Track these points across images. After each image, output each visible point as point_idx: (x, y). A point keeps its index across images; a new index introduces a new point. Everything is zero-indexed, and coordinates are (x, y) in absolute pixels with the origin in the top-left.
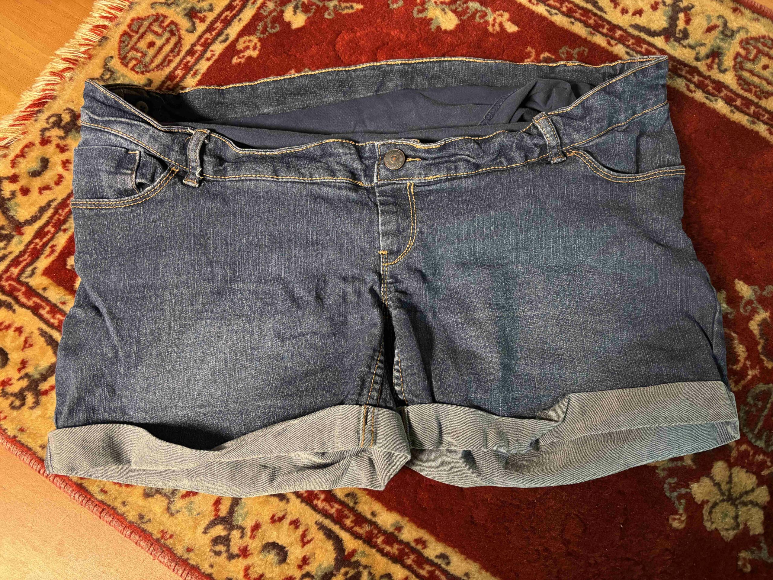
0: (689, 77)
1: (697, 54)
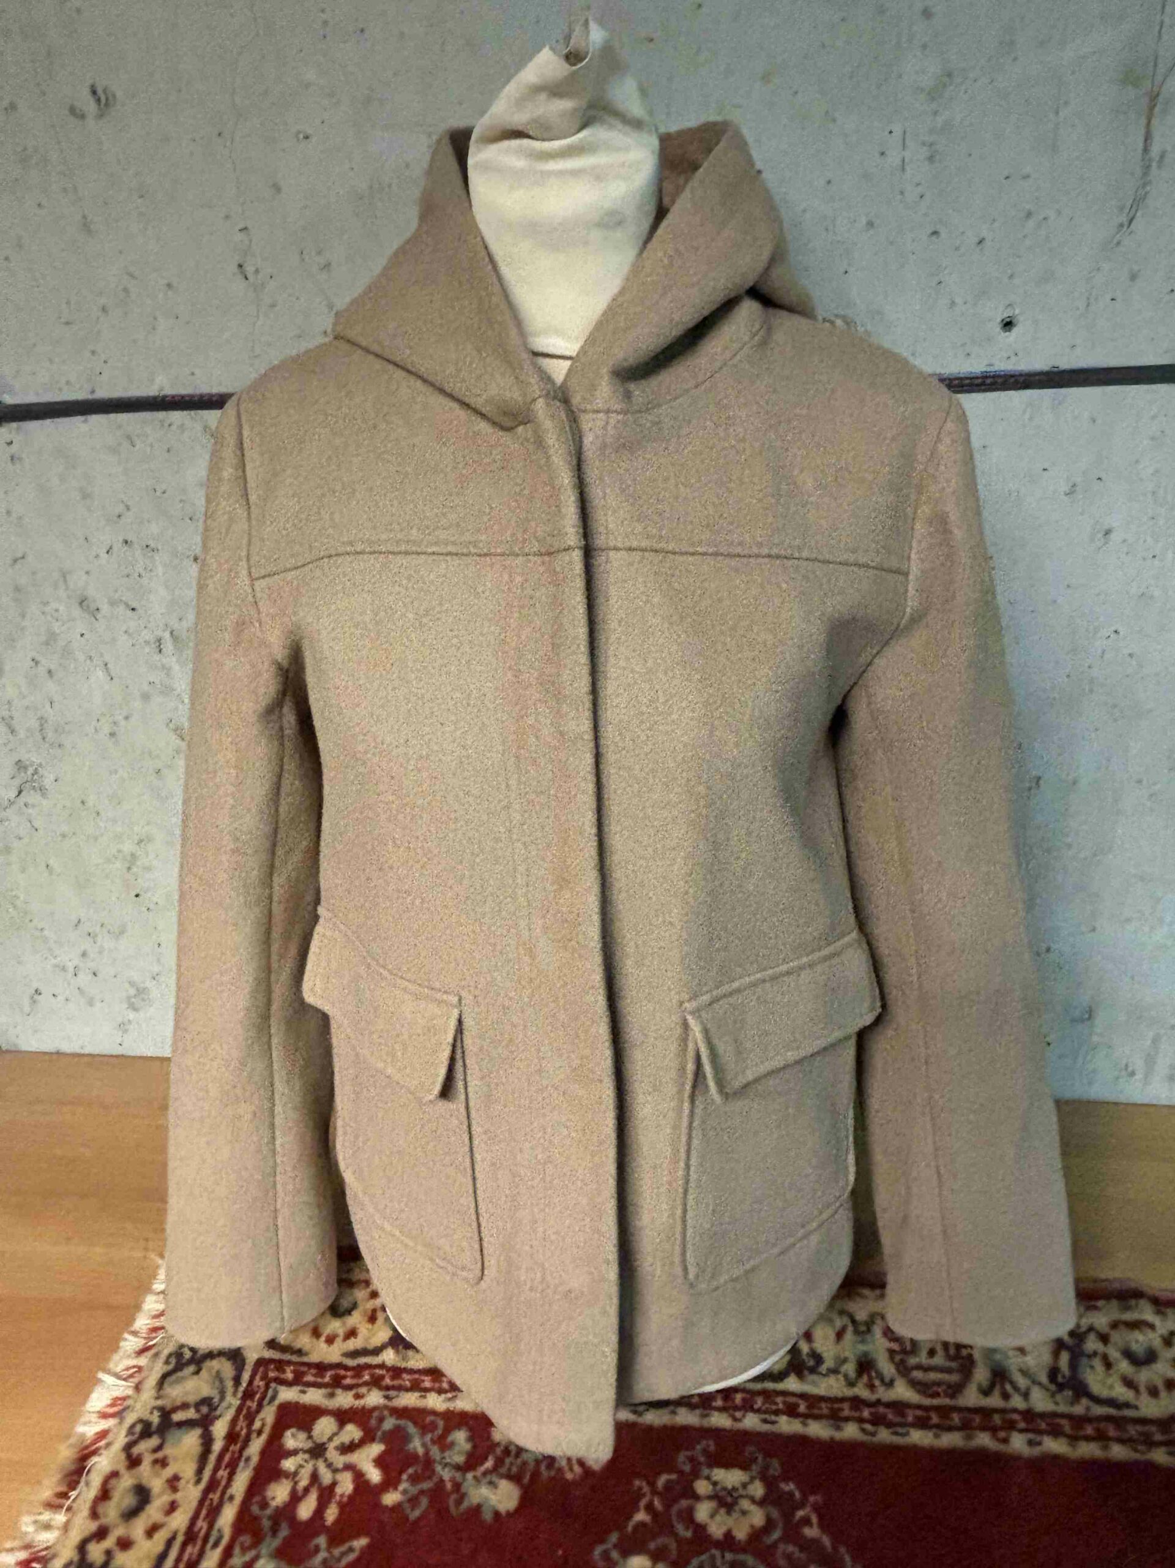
0: (857, 1414)
1: (846, 1376)
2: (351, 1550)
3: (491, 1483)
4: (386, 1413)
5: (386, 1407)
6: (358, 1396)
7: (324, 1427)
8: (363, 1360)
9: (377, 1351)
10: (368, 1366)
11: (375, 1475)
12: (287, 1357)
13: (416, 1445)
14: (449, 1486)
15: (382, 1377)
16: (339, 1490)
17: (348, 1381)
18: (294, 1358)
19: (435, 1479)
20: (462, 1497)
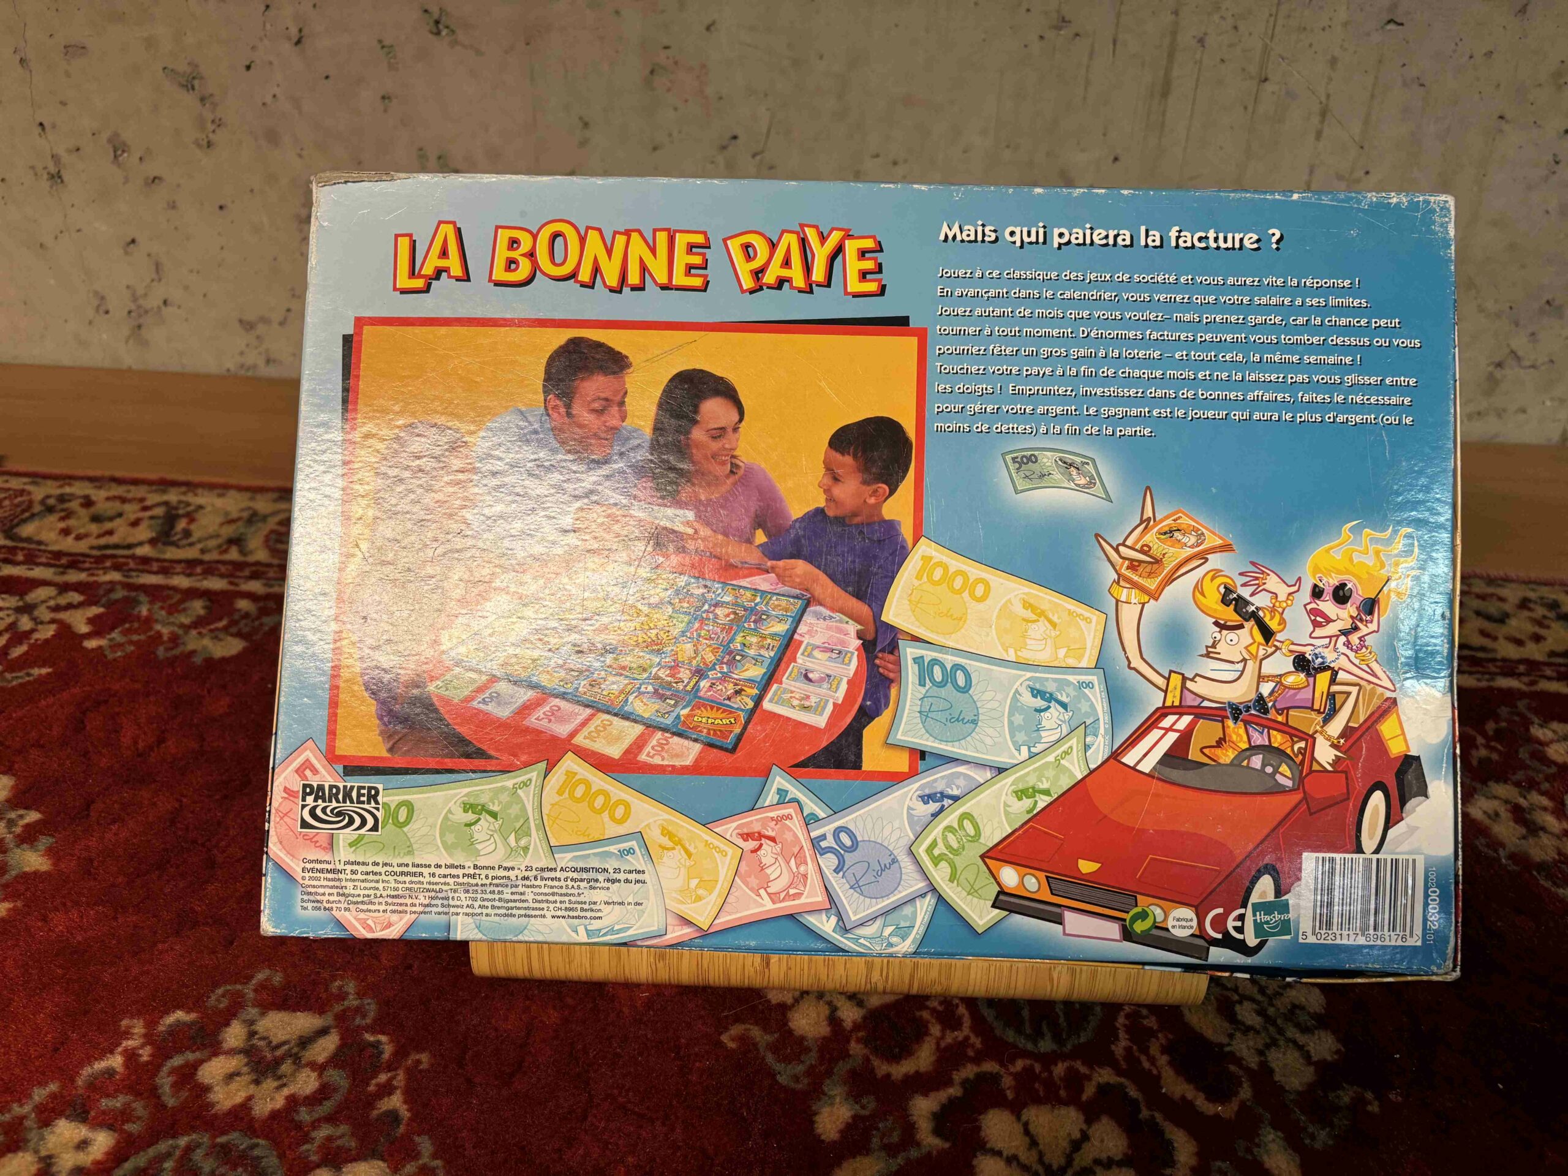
2: (28, 675)
3: (216, 638)
4: (118, 587)
5: (120, 583)
6: (93, 575)
7: (42, 593)
8: (109, 552)
9: (129, 547)
10: (113, 556)
11: (84, 629)
12: (21, 545)
13: (144, 611)
14: (165, 638)
15: (127, 564)
16: (36, 636)
17: (87, 565)
18: (33, 546)
19: (152, 633)
20: (177, 646)
